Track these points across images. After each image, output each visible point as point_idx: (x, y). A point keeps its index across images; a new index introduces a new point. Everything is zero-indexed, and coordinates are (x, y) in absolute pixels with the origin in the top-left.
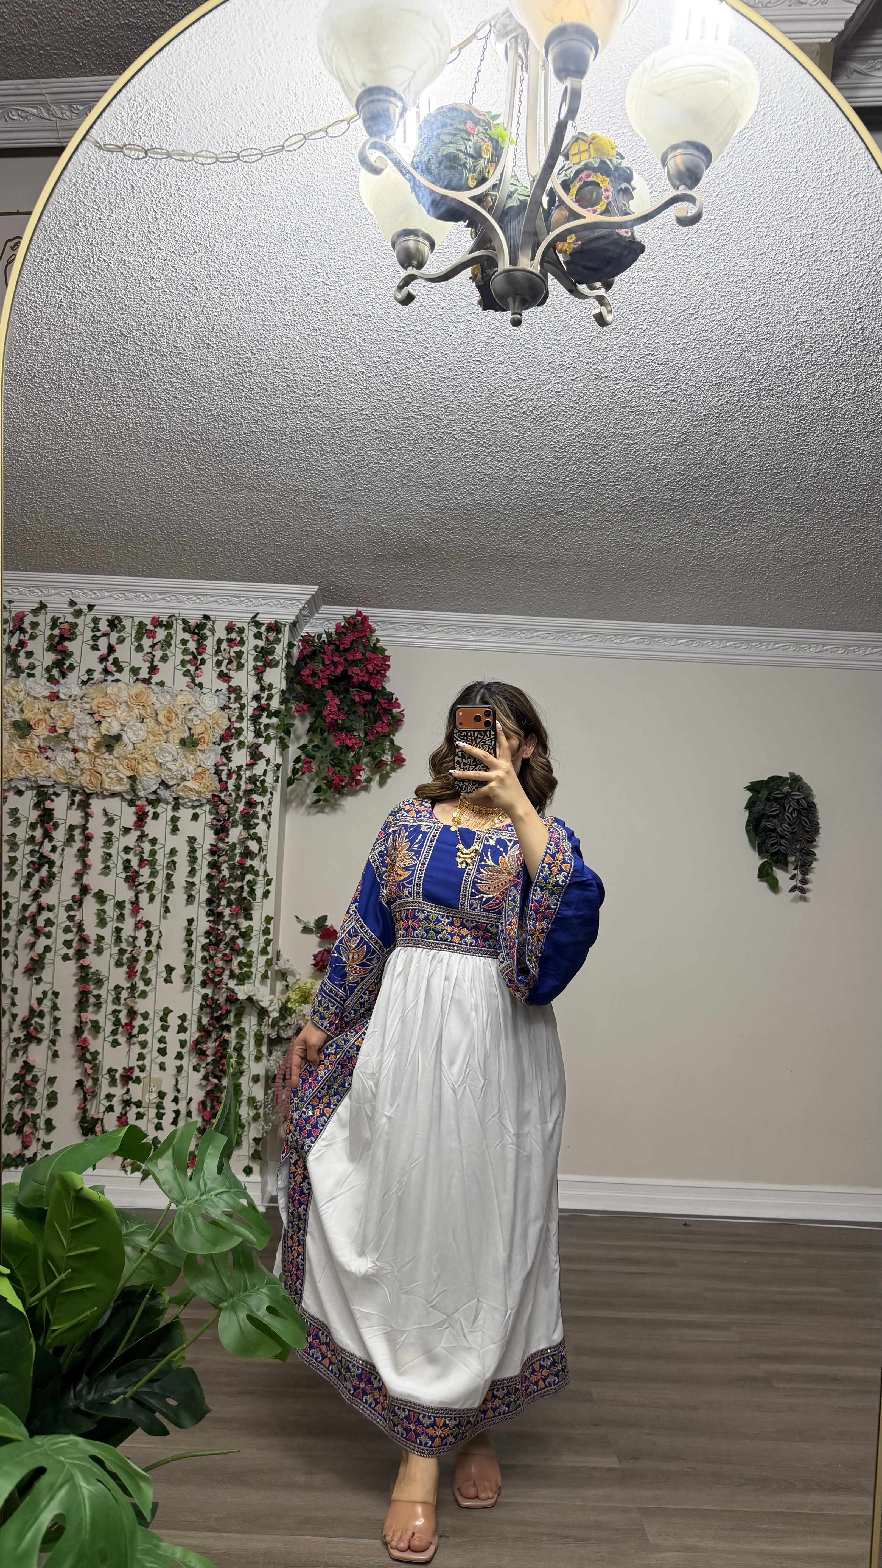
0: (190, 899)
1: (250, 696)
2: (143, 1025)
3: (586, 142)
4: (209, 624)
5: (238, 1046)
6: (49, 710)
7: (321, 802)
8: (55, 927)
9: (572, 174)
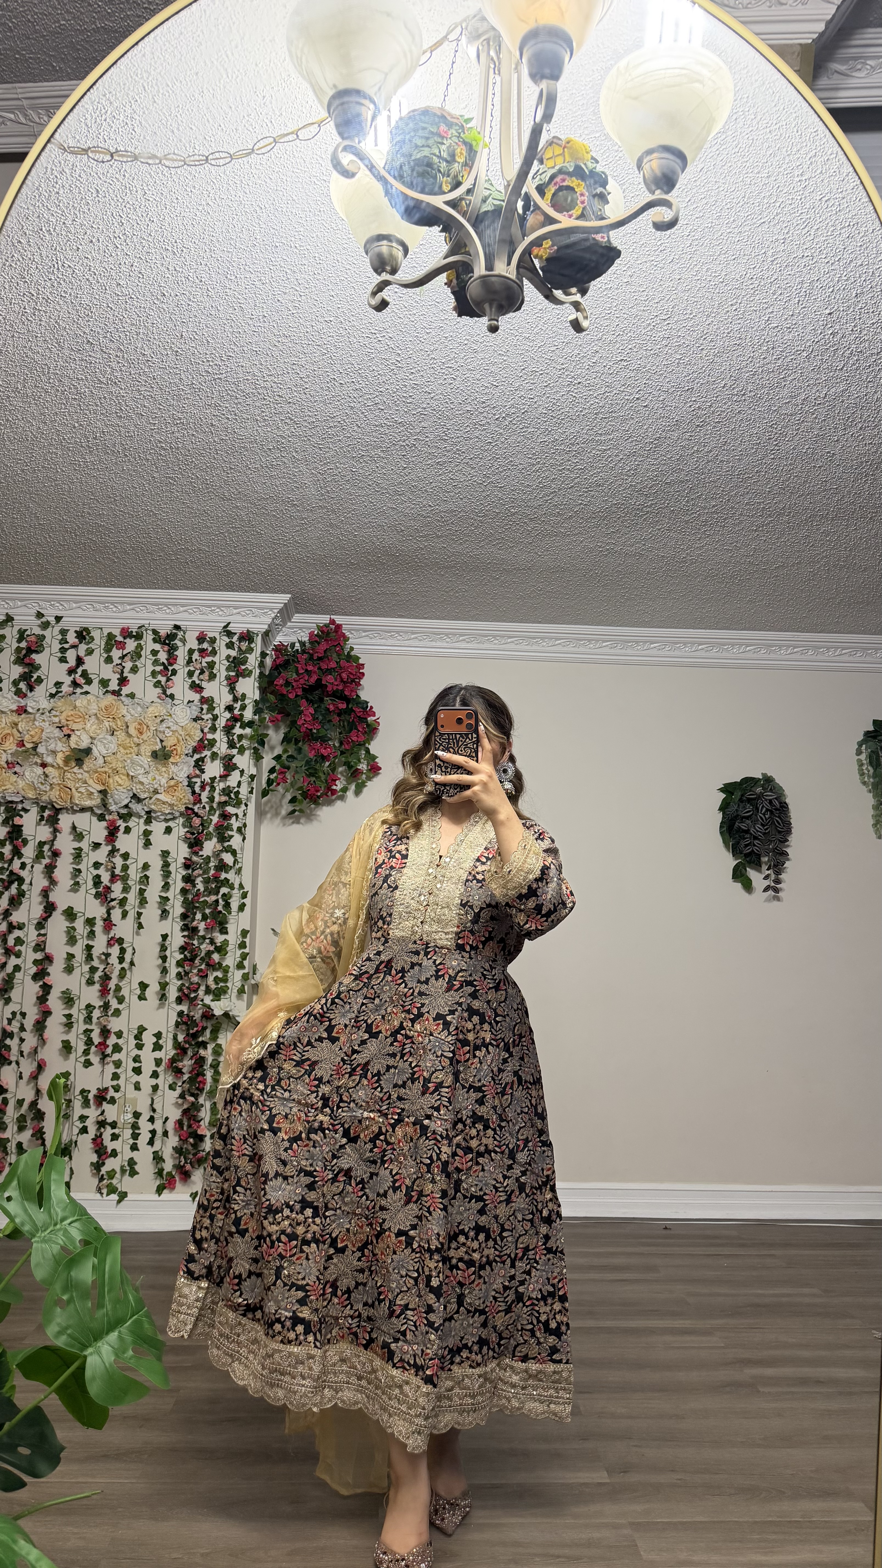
0: (164, 914)
1: (223, 707)
2: (117, 1043)
3: (560, 146)
4: (180, 634)
5: (214, 1063)
6: (16, 724)
7: (297, 813)
8: (25, 945)
9: (547, 179)
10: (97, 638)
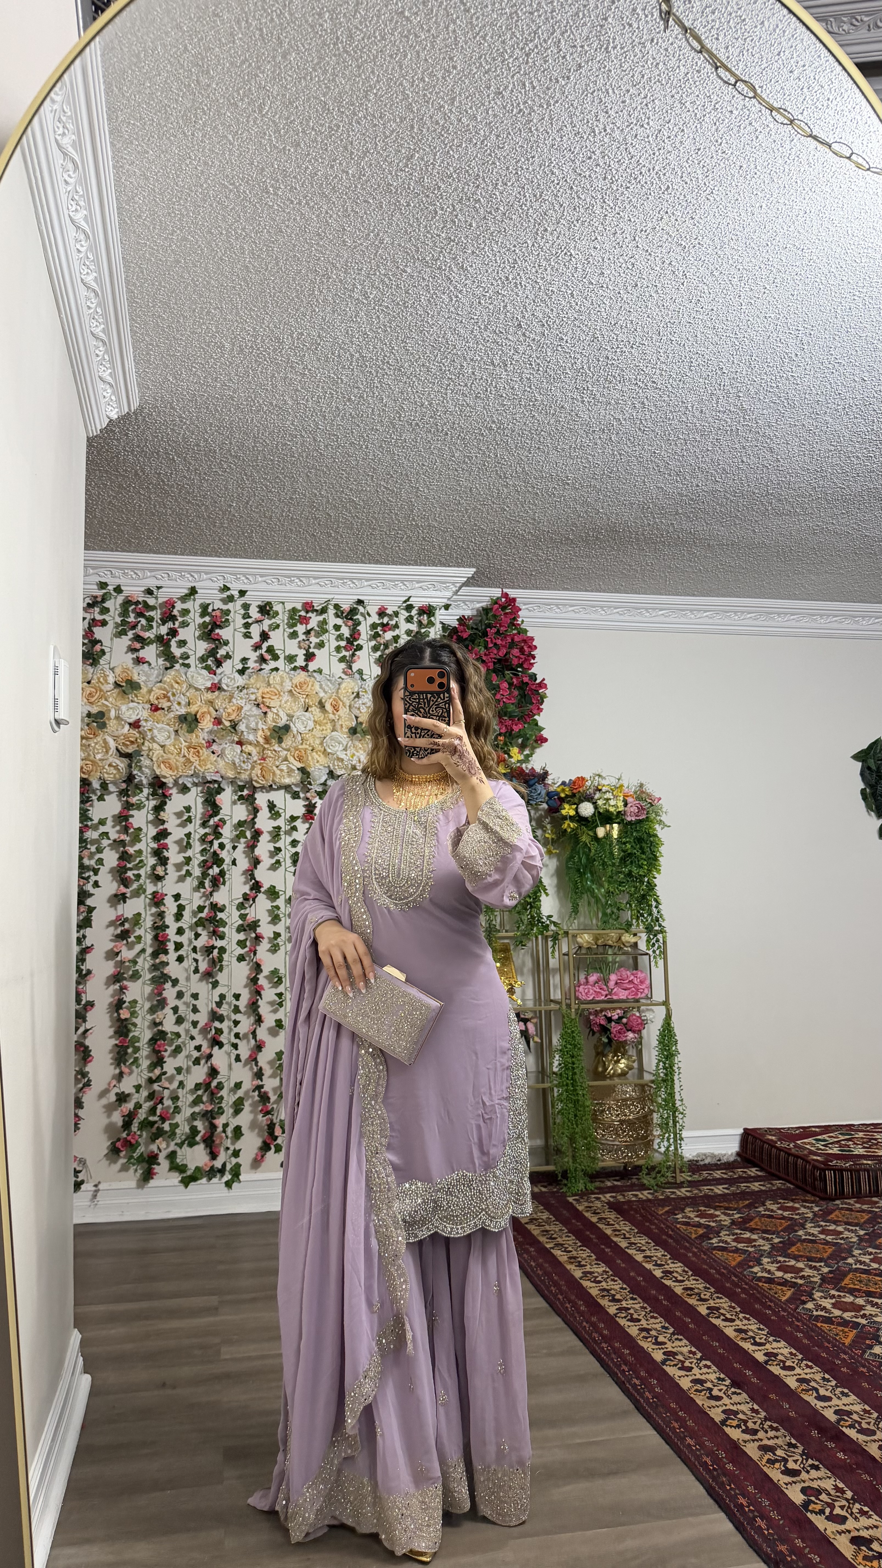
4: (363, 609)
6: (212, 702)
8: (228, 926)
10: (280, 613)
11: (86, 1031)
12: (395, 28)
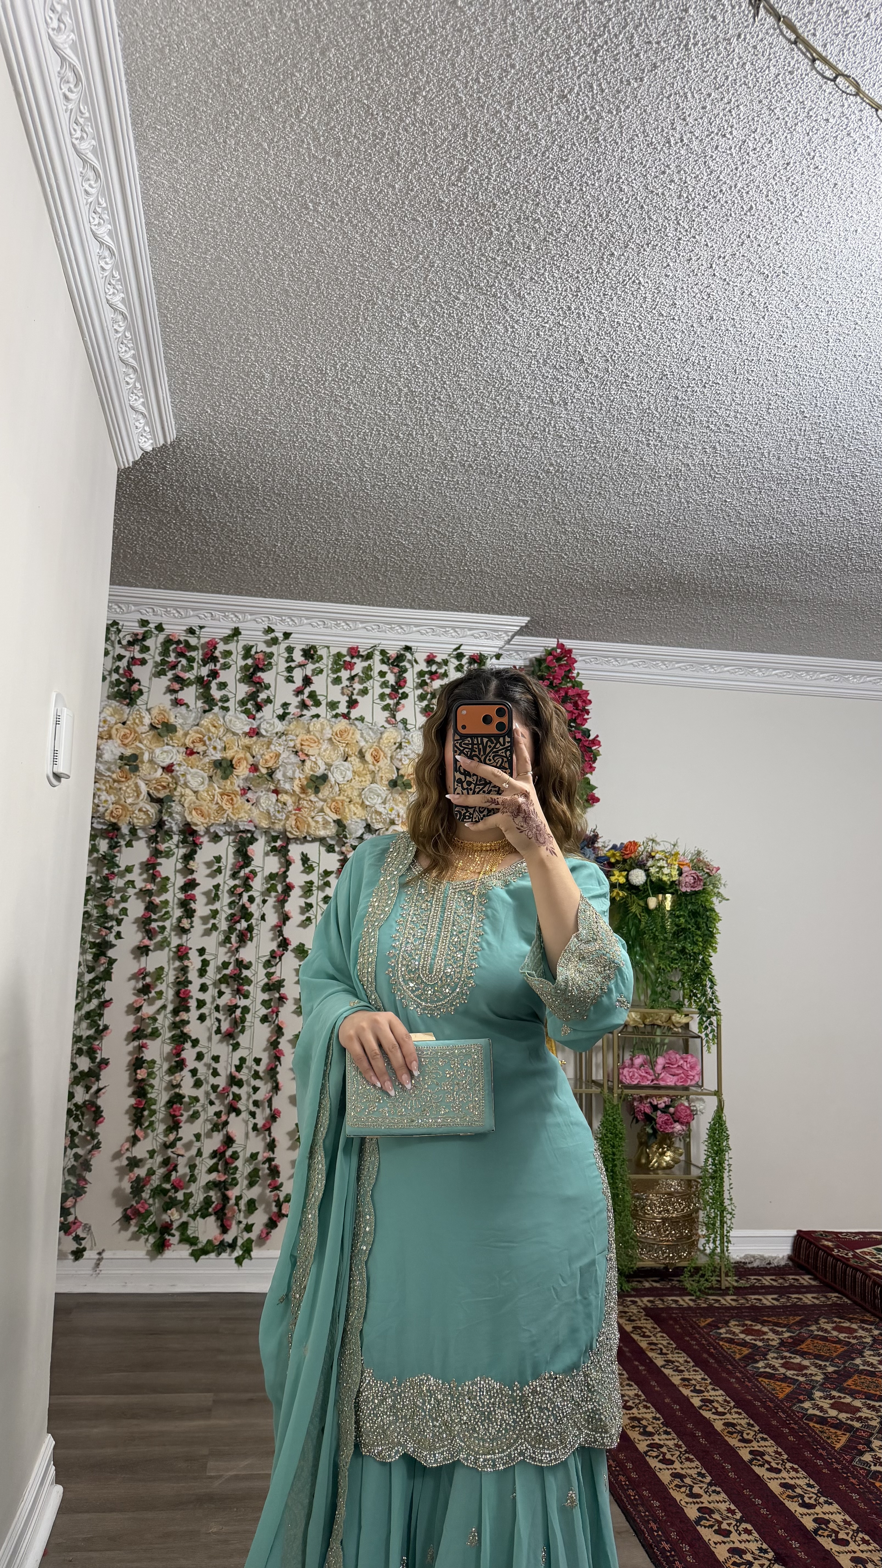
4: (410, 655)
6: (249, 748)
10: (325, 657)
11: (99, 1090)
12: (447, 21)
